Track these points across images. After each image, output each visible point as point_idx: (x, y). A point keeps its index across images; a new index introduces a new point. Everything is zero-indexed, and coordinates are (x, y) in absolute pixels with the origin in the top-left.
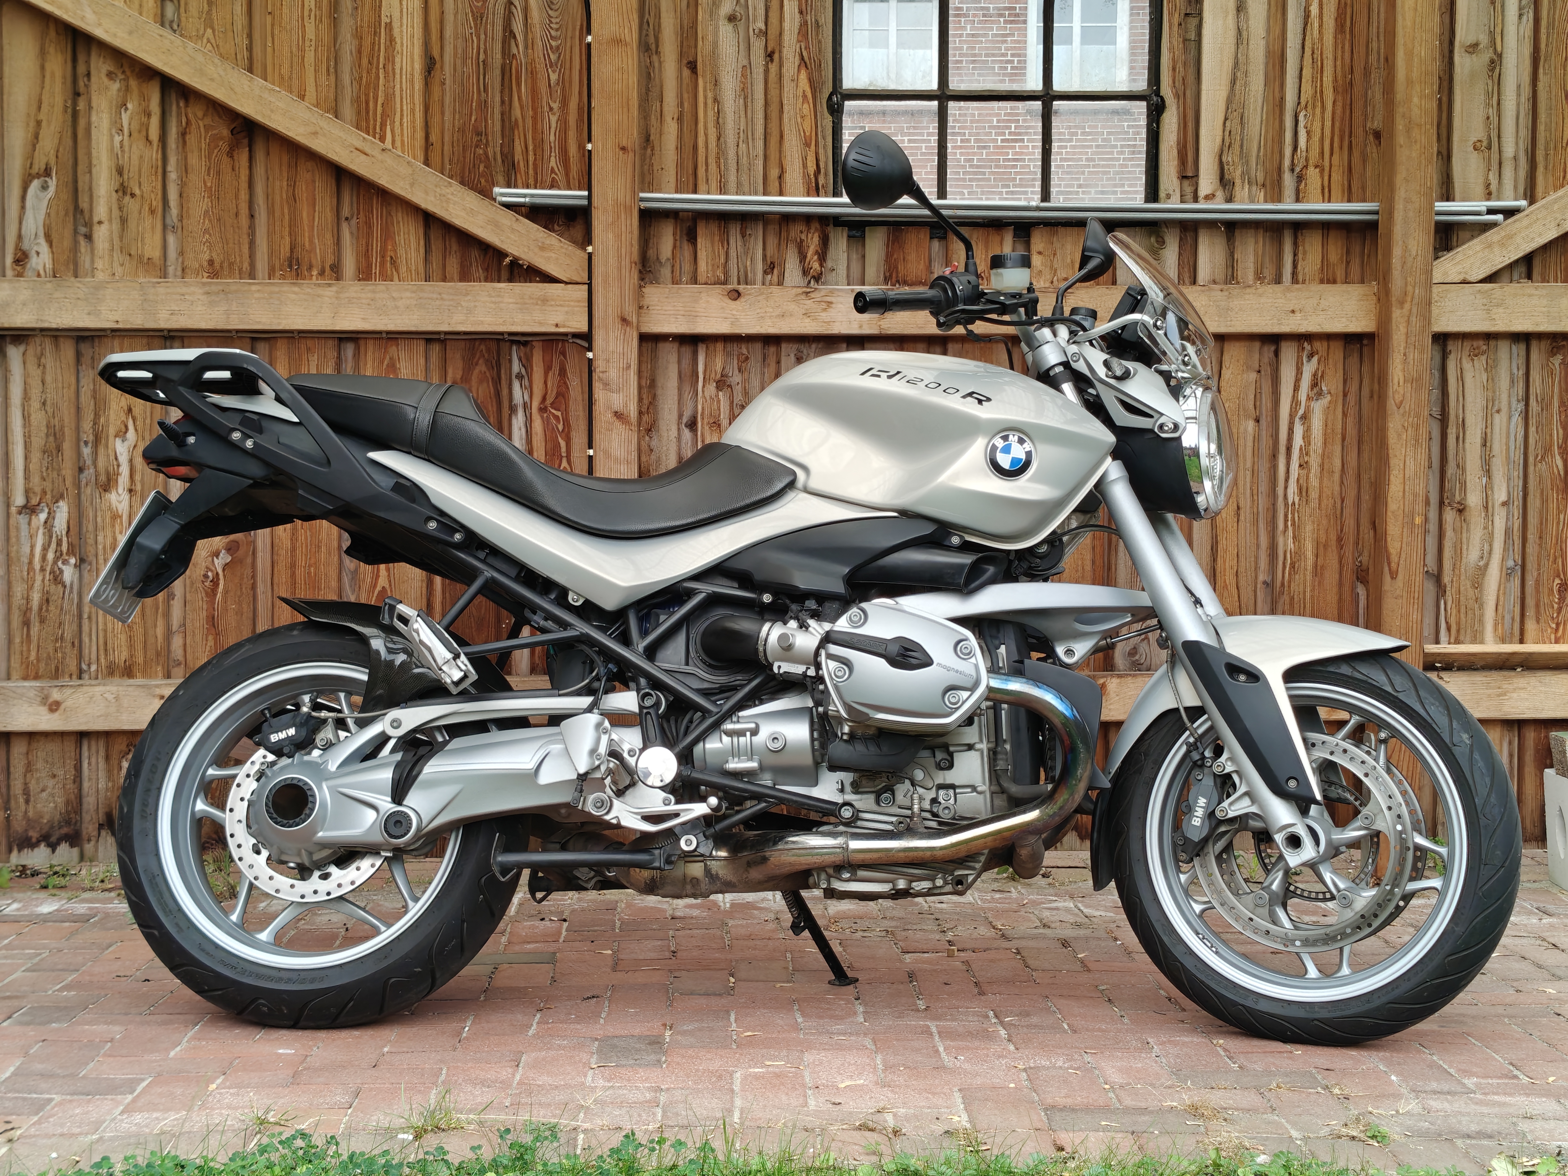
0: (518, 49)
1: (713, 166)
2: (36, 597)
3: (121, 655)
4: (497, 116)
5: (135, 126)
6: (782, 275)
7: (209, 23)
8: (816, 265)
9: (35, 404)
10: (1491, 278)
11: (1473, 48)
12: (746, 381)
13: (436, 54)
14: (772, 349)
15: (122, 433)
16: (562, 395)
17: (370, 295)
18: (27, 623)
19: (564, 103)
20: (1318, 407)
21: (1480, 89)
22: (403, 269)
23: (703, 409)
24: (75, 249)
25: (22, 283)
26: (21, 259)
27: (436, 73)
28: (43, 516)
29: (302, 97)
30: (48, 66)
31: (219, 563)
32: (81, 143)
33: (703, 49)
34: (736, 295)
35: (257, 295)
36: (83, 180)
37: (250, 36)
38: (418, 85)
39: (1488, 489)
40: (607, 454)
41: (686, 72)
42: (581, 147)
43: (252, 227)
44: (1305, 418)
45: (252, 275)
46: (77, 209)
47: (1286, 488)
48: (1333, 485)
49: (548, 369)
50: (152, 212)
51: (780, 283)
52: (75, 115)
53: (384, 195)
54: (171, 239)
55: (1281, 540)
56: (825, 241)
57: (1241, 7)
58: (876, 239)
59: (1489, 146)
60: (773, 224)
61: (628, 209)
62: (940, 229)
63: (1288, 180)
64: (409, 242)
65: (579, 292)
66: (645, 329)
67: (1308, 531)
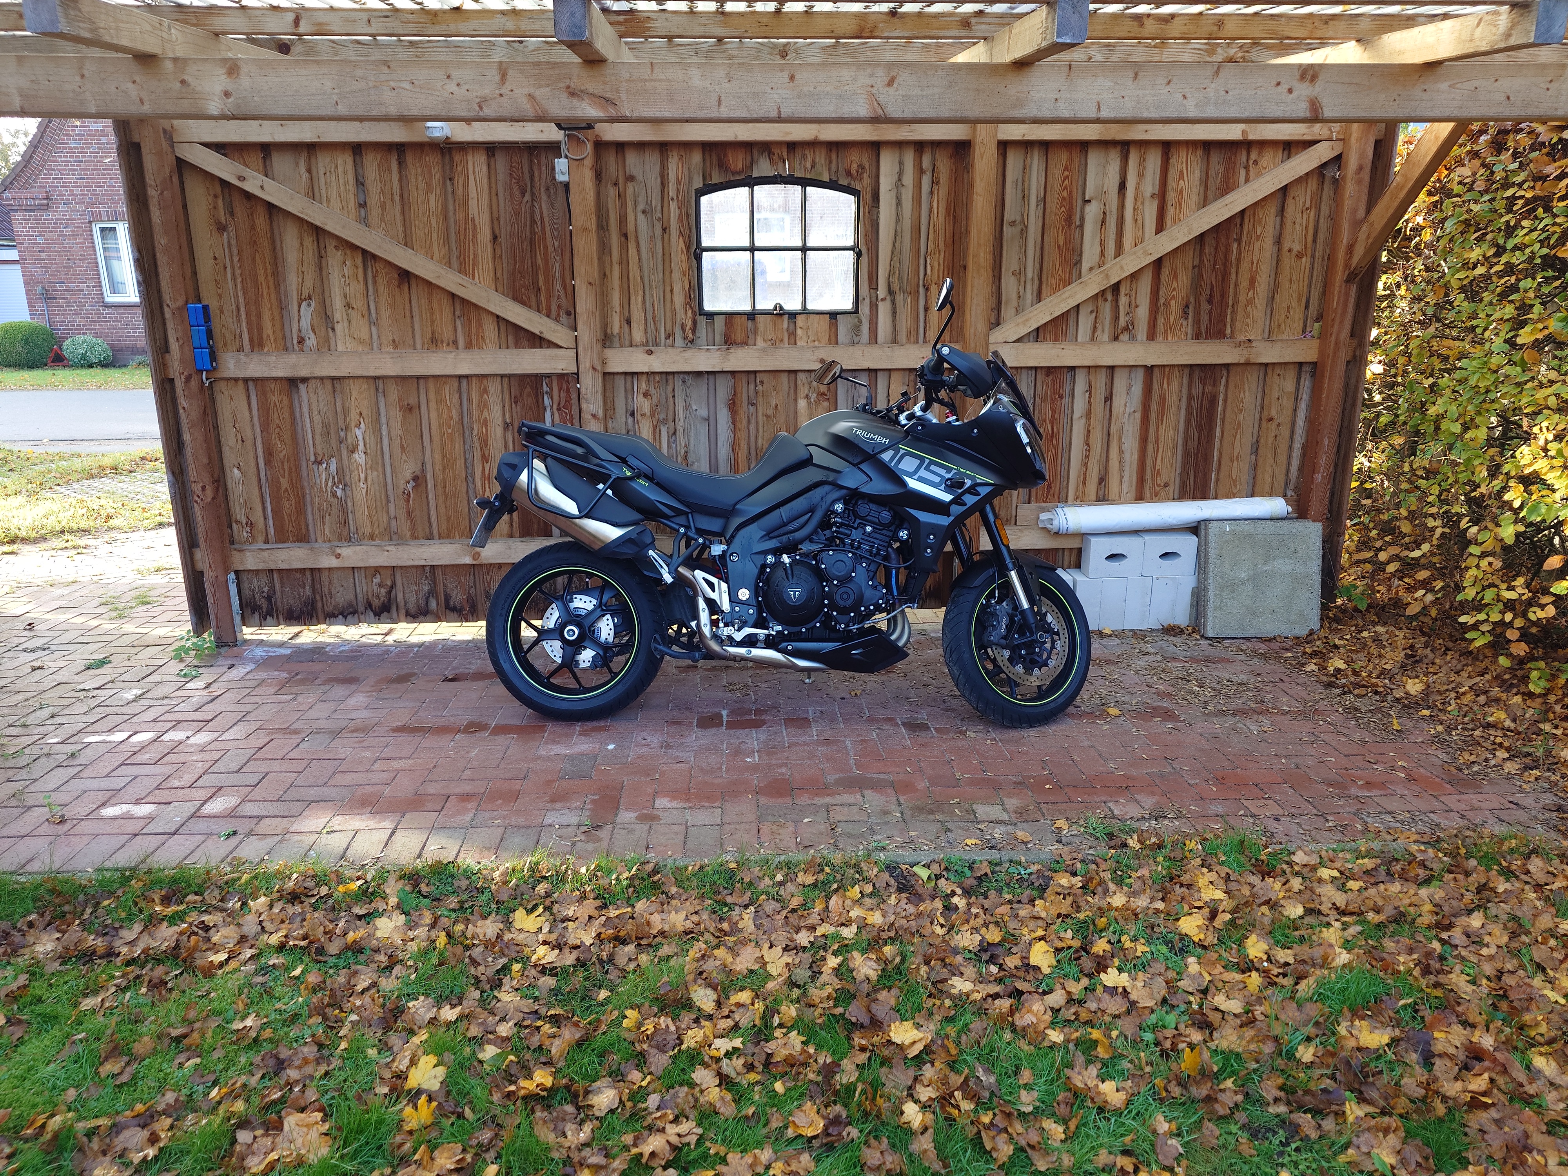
0: (538, 229)
2: (324, 504)
3: (368, 530)
4: (530, 263)
5: (351, 274)
6: (674, 341)
7: (383, 220)
8: (690, 335)
9: (315, 413)
10: (1019, 340)
11: (1013, 223)
12: (658, 393)
13: (497, 232)
15: (358, 426)
16: (568, 401)
17: (471, 356)
19: (562, 256)
21: (1016, 244)
22: (488, 343)
23: (637, 407)
24: (327, 336)
25: (302, 355)
26: (301, 341)
27: (498, 241)
28: (324, 465)
29: (432, 257)
30: (305, 245)
31: (410, 487)
32: (325, 282)
33: (631, 226)
34: (650, 352)
35: (416, 357)
36: (327, 301)
37: (404, 226)
38: (490, 248)
41: (622, 238)
42: (569, 281)
43: (412, 323)
45: (414, 348)
46: (326, 316)
49: (560, 391)
50: (363, 316)
51: (673, 345)
52: (321, 269)
53: (476, 307)
54: (374, 329)
56: (695, 323)
57: (899, 203)
58: (719, 321)
59: (1019, 274)
60: (668, 314)
61: (594, 314)
62: (752, 315)
63: (921, 290)
64: (490, 329)
65: (573, 353)
66: (606, 371)
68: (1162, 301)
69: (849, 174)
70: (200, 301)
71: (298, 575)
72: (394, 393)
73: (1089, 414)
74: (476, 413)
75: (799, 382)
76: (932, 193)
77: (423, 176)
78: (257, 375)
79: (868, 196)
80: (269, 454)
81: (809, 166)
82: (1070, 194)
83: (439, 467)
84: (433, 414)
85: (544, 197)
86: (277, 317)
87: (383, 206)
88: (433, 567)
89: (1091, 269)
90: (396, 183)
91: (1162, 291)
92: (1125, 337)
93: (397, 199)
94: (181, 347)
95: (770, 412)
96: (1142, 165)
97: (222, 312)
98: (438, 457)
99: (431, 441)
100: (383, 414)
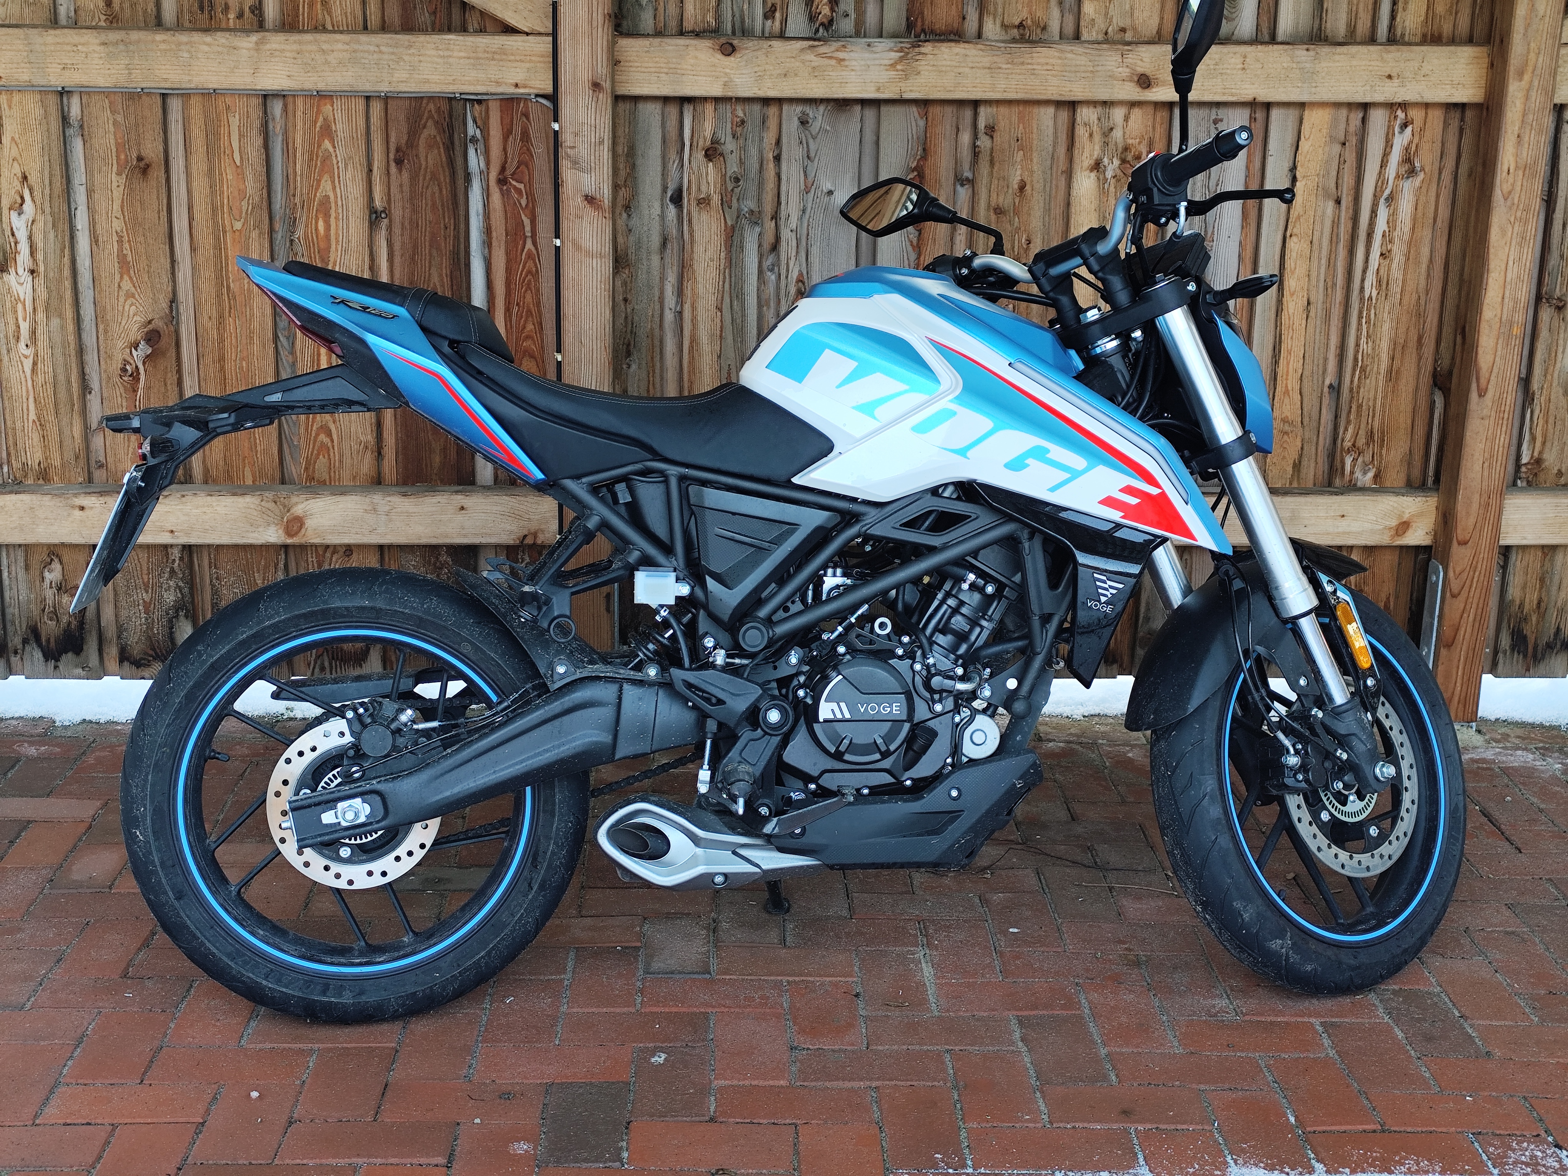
3: (34, 458)
6: (784, 21)
8: (826, 10)
12: (741, 149)
14: (772, 112)
15: (18, 206)
16: (525, 163)
17: (295, 47)
20: (1409, 187)
22: (335, 12)
23: (689, 182)
31: (138, 355)
34: (728, 50)
35: (163, 46)
40: (578, 247)
44: (1390, 199)
45: (158, 27)
47: (1363, 280)
48: (1418, 278)
49: (506, 134)
51: (782, 34)
55: (1353, 341)
65: (544, 45)
66: (622, 90)
67: (1386, 331)
72: (105, 128)
74: (302, 184)
75: (1081, 131)
83: (209, 310)
84: (200, 185)
88: (188, 549)
95: (1006, 200)
98: (208, 288)
99: (193, 249)
100: (79, 178)
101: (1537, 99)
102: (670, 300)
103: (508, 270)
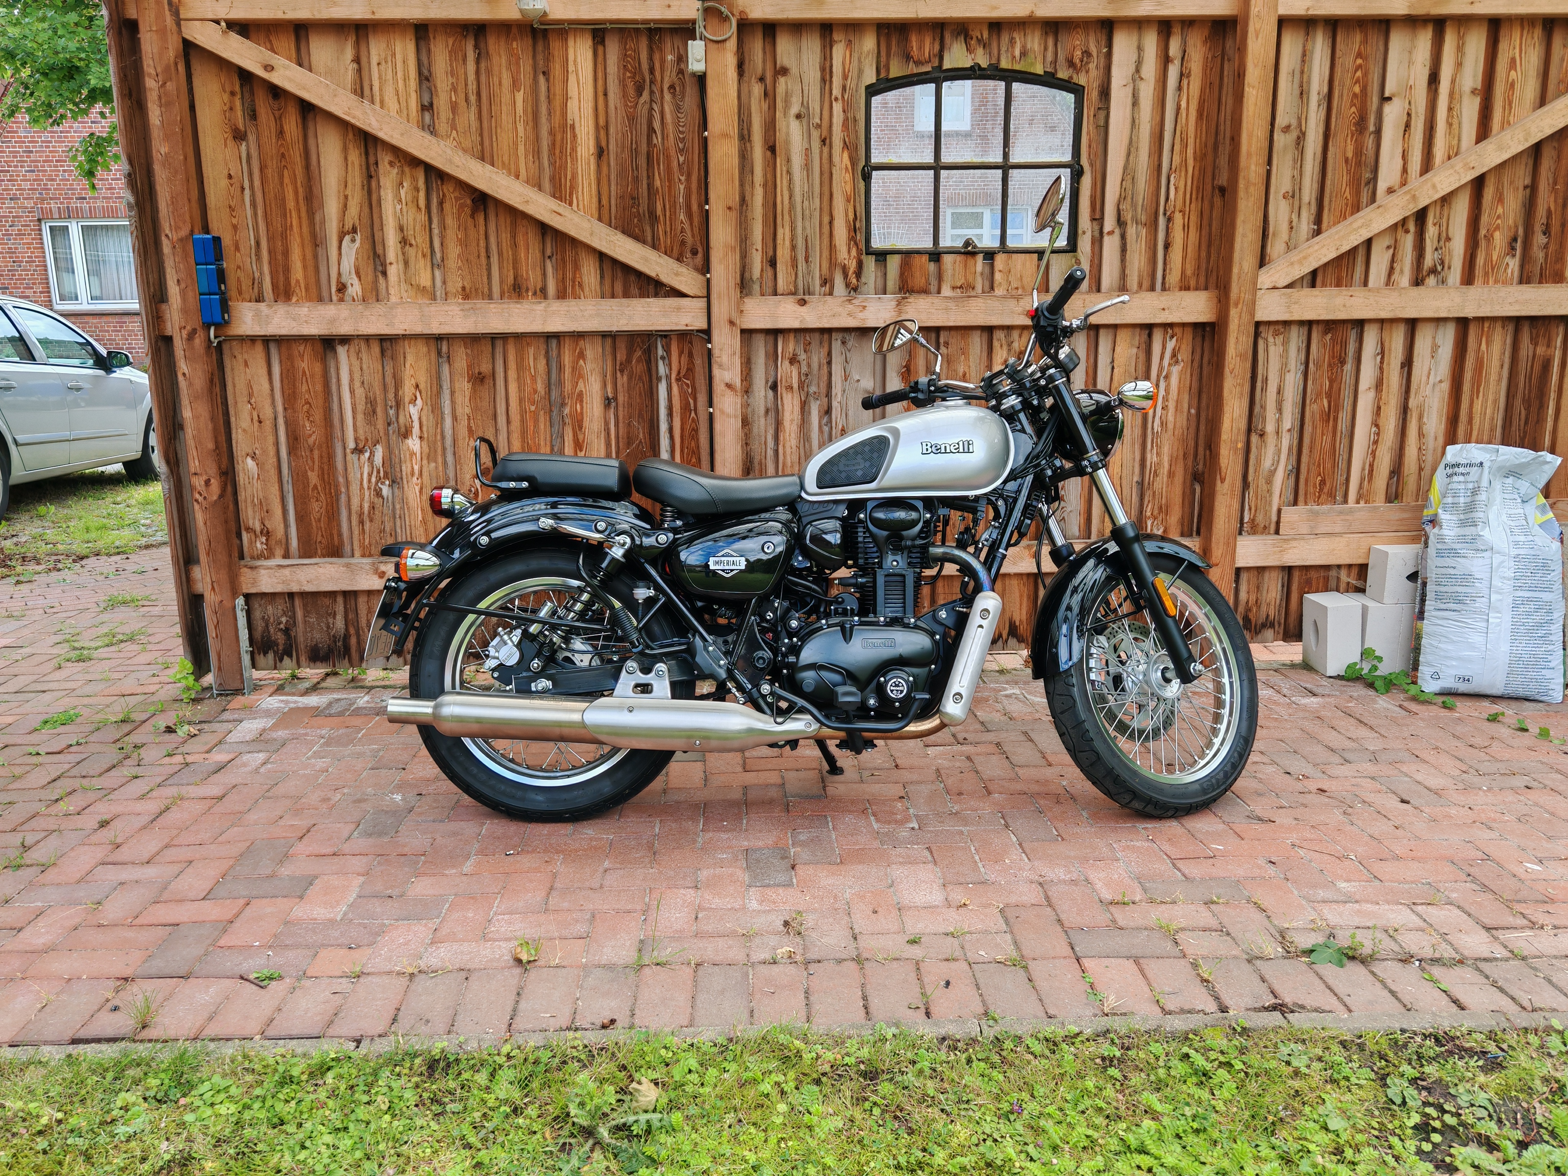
0: (657, 140)
1: (786, 217)
2: (366, 506)
4: (645, 186)
5: (409, 198)
6: (832, 288)
7: (454, 127)
8: (854, 281)
9: (357, 384)
10: (1291, 285)
11: (1287, 129)
12: (809, 358)
13: (604, 144)
14: (826, 336)
16: (690, 370)
17: (566, 309)
18: (362, 522)
19: (689, 176)
20: (1176, 370)
21: (1289, 158)
22: (587, 290)
23: (781, 377)
24: (376, 281)
25: (343, 306)
26: (342, 288)
27: (605, 158)
28: (367, 455)
29: (517, 177)
30: (350, 159)
32: (375, 210)
33: (780, 136)
34: (803, 303)
35: (494, 310)
36: (378, 235)
37: (481, 135)
38: (593, 167)
39: (1279, 421)
40: (722, 412)
41: (769, 153)
42: (701, 206)
43: (489, 264)
44: (1167, 377)
45: (490, 297)
46: (376, 255)
47: (1153, 422)
48: (1182, 421)
49: (681, 354)
50: (424, 256)
51: (831, 294)
52: (370, 191)
53: (574, 242)
54: (437, 273)
55: (1149, 456)
56: (860, 265)
57: (1135, 103)
58: (894, 263)
59: (1293, 196)
60: (826, 253)
61: (733, 249)
62: (935, 255)
63: (1162, 221)
64: (590, 273)
65: (702, 303)
66: (745, 326)
67: (1166, 450)
68: (1483, 232)
69: (1071, 64)
70: (208, 232)
71: (327, 601)
72: (461, 357)
73: (1379, 385)
74: (568, 387)
75: (996, 344)
76: (1180, 88)
77: (509, 68)
78: (284, 332)
79: (1095, 94)
80: (294, 439)
81: (1017, 53)
82: (1364, 90)
84: (513, 387)
85: (667, 97)
86: (309, 255)
87: (454, 107)
89: (1390, 191)
90: (471, 77)
91: (1484, 219)
92: (1431, 281)
93: (473, 98)
94: (183, 293)
96: (1460, 49)
97: (237, 248)
99: (508, 422)
100: (446, 386)
101: (1245, 317)
102: (771, 443)
103: (682, 429)
